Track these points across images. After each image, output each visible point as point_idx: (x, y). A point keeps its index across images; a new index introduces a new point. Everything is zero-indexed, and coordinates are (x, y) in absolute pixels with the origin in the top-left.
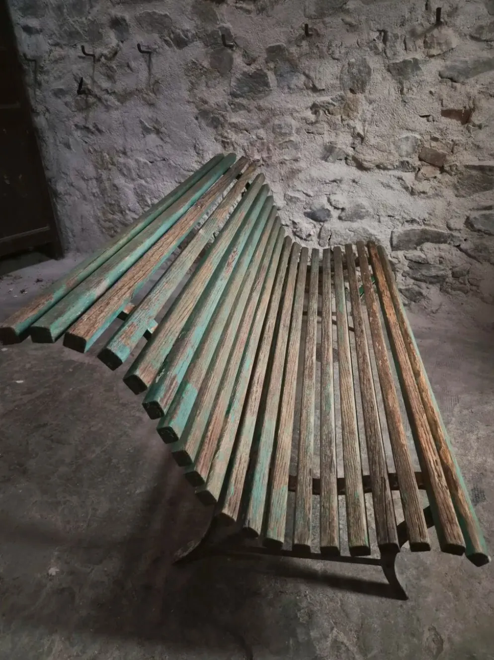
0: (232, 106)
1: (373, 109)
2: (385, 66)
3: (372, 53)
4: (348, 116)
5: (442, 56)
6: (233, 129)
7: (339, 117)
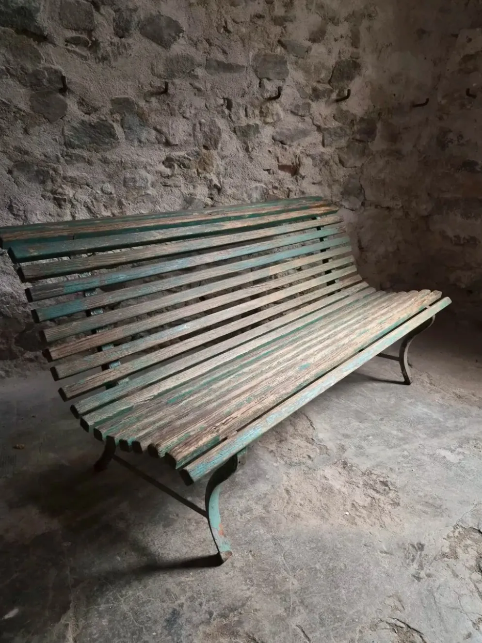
0: (67, 158)
1: (226, 164)
2: (230, 128)
3: (219, 116)
4: (205, 169)
5: (273, 125)
6: (70, 184)
7: (195, 170)
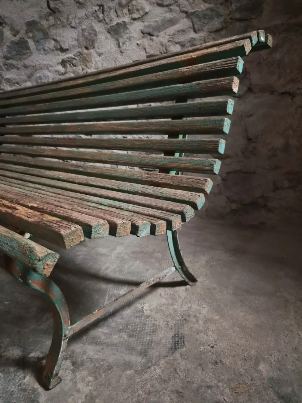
0: (6, 66)
1: (102, 60)
2: (106, 30)
3: (96, 21)
4: (86, 66)
5: (141, 19)
6: (8, 83)
7: (80, 68)
